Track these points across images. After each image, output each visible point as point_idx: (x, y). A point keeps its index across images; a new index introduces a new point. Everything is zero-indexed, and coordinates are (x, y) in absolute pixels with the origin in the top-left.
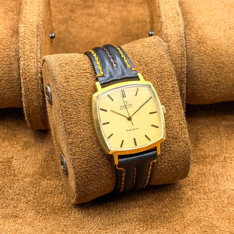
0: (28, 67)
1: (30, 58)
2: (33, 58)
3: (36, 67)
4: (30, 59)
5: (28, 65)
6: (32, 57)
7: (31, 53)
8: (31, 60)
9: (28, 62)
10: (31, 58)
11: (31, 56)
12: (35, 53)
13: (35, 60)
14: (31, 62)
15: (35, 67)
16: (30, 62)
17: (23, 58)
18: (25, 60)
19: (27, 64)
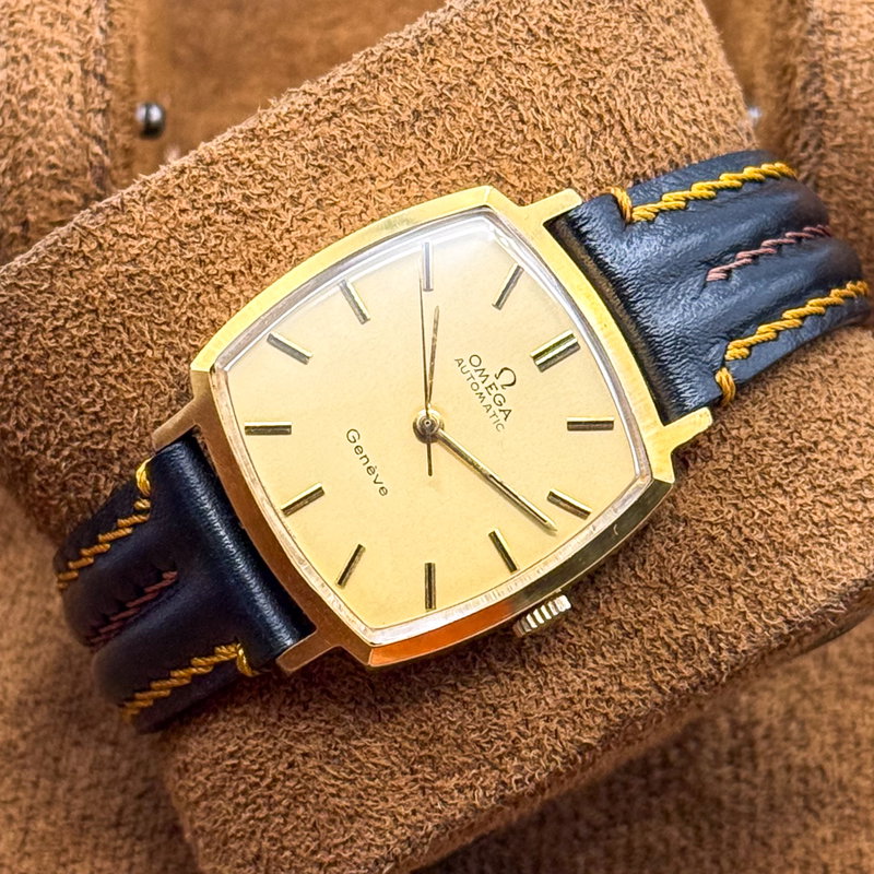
0: (34, 105)
1: (46, 49)
2: (62, 55)
3: (76, 108)
4: (47, 58)
5: (33, 93)
6: (56, 49)
7: (51, 25)
8: (51, 64)
9: (32, 77)
10: (53, 51)
11: (53, 43)
12: (78, 26)
13: (75, 68)
14: (48, 75)
15: (71, 103)
16: (42, 75)
17: (8, 48)
18: (18, 63)
19: (26, 88)
